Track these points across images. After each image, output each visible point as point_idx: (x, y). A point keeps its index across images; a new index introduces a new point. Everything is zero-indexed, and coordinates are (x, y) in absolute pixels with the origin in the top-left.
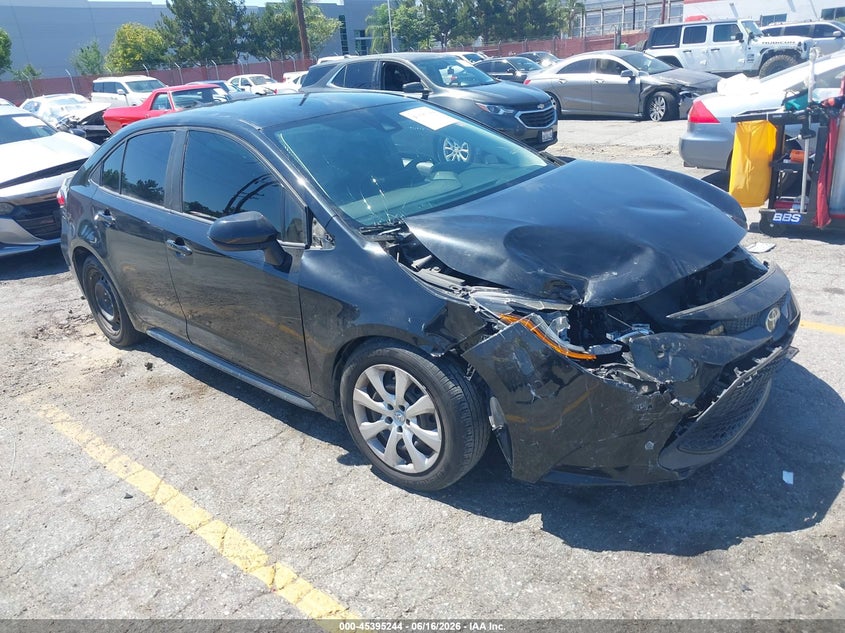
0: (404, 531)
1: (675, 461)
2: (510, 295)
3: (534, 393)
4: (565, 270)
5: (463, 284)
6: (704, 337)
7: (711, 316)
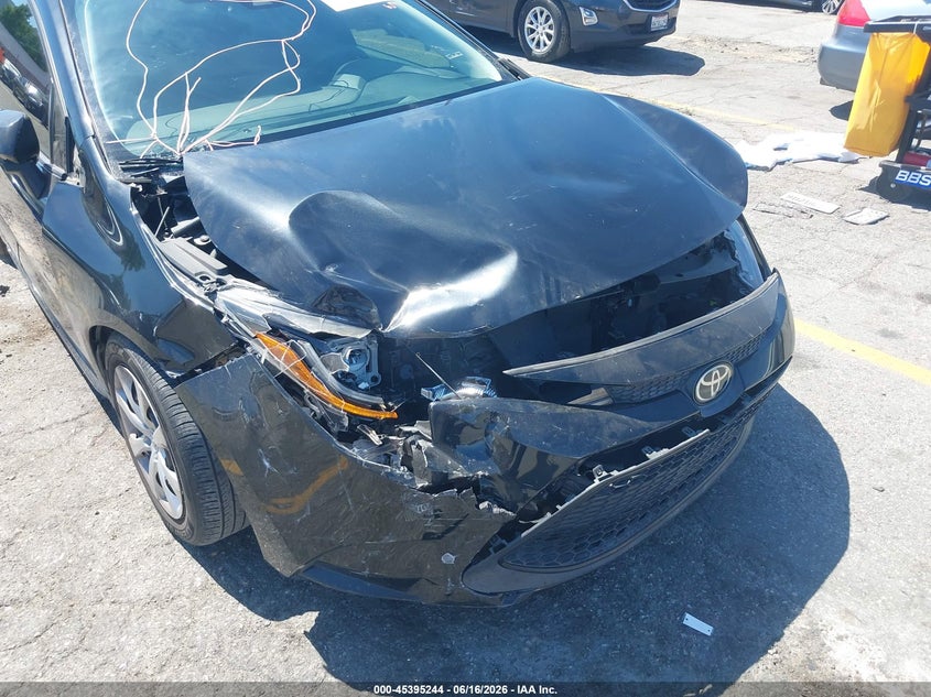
0: (129, 602)
1: (491, 580)
2: (280, 302)
3: (267, 464)
4: (378, 271)
5: (222, 272)
6: (560, 409)
7: (583, 377)
